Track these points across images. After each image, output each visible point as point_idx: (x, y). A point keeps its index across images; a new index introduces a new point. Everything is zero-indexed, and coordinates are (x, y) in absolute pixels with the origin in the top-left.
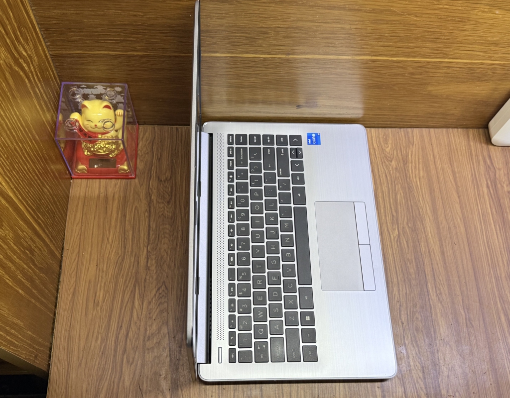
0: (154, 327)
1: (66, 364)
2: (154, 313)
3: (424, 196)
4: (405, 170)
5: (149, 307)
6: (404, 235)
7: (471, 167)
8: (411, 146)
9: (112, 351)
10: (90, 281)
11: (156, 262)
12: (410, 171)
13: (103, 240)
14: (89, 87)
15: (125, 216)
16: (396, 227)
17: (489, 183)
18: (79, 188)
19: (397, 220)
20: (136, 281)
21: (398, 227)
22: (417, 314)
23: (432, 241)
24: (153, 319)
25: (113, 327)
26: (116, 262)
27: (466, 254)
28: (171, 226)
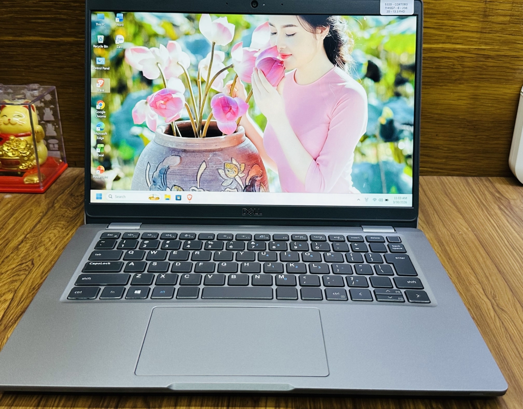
11: (31, 245)
28: (68, 222)
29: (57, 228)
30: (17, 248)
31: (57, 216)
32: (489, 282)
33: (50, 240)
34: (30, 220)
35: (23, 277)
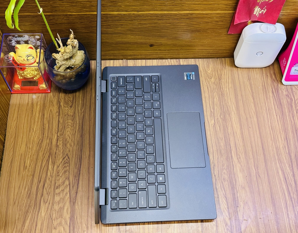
0: (61, 181)
1: (6, 204)
2: (61, 172)
3: (231, 99)
4: (220, 84)
5: (58, 169)
6: (218, 123)
7: (262, 81)
8: (224, 69)
9: (35, 196)
10: (21, 154)
11: (62, 142)
12: (223, 84)
13: (30, 129)
14: (20, 36)
15: (44, 115)
16: (213, 118)
17: (274, 90)
18: (15, 99)
19: (214, 114)
20: (50, 154)
21: (214, 118)
22: (224, 170)
23: (235, 126)
24: (60, 176)
25: (35, 181)
26: (38, 142)
27: (257, 134)
28: (72, 121)
29: (69, 126)
30: (57, 146)
31: (65, 115)
32: (257, 157)
33: (69, 137)
34: (54, 119)
35: (68, 167)
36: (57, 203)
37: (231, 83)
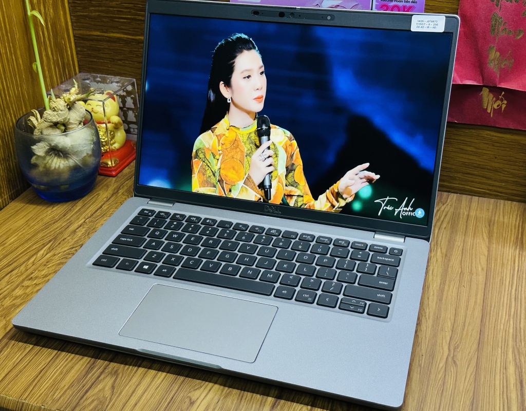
0: (43, 273)
5: (51, 258)
20: (55, 238)
24: (48, 267)
26: (47, 222)
27: (476, 299)
36: (13, 297)
37: (448, 223)
